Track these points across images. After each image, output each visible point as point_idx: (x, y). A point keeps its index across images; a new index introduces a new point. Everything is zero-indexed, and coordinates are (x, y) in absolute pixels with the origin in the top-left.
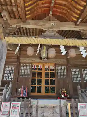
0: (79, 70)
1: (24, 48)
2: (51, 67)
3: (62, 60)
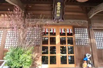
1: (30, 7)
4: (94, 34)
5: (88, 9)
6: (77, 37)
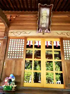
6: (66, 51)
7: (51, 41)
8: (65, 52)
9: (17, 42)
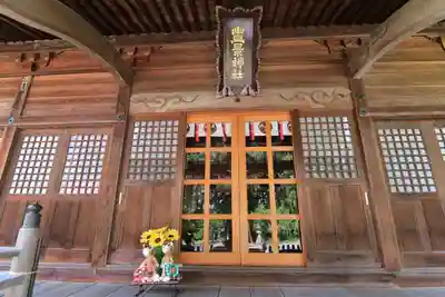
0: (417, 132)
1: (146, 54)
2: (275, 128)
3: (329, 91)
4: (378, 136)
5: (349, 45)
6: (310, 150)
7: (264, 124)
8: (306, 154)
9: (149, 130)
